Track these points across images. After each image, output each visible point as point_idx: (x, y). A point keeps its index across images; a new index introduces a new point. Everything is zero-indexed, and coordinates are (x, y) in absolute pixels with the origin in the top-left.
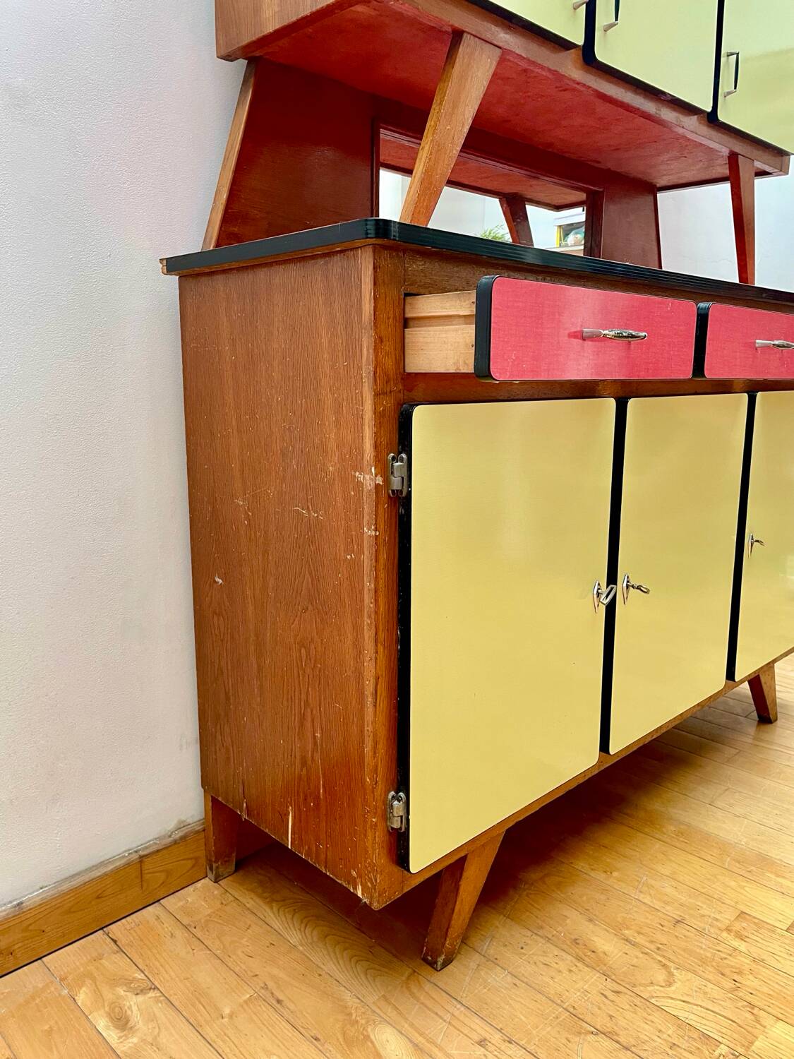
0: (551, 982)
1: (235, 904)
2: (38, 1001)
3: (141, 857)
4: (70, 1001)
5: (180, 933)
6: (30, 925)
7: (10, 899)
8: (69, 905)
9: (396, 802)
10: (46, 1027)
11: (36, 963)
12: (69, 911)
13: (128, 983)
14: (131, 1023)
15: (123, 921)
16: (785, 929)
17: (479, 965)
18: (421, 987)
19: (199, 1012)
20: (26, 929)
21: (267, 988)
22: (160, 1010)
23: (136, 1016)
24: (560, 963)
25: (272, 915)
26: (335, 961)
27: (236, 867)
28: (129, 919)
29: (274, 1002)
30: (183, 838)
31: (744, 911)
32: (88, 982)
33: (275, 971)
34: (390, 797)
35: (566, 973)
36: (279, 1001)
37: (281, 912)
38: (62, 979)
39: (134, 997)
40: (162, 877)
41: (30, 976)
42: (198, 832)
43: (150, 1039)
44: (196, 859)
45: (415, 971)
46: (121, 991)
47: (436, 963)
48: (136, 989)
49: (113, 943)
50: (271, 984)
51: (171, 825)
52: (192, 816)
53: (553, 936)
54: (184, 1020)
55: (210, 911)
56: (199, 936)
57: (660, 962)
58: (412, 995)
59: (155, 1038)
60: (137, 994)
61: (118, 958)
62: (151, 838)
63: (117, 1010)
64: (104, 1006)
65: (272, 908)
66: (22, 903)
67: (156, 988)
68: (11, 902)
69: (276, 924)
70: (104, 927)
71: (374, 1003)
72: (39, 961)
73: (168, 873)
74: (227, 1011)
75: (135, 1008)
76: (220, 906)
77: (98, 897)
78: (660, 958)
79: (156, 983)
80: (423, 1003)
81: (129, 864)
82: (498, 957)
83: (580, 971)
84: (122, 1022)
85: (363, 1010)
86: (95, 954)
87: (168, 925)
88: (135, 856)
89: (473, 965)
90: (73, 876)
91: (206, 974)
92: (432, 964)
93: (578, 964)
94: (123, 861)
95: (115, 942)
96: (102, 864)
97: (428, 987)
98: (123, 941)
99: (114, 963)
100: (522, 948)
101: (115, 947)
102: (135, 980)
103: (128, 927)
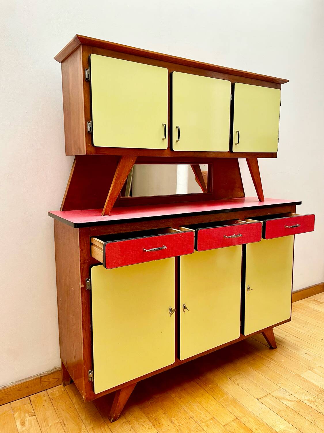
0: (141, 431)
1: (66, 394)
2: (5, 414)
3: (41, 377)
4: (13, 416)
5: (48, 401)
6: (7, 393)
7: (2, 385)
8: (18, 388)
9: (90, 373)
10: (4, 422)
11: (9, 403)
12: (18, 390)
13: (29, 412)
14: (25, 424)
15: (35, 394)
16: (224, 425)
17: (124, 423)
18: (104, 427)
19: (43, 424)
20: (6, 394)
21: (63, 420)
22: (34, 422)
23: (27, 423)
24: (147, 425)
25: (74, 398)
26: (85, 415)
27: (71, 382)
28: (36, 394)
29: (63, 424)
30: (54, 372)
31: (215, 418)
32: (19, 411)
33: (67, 415)
34: (89, 372)
35: (147, 429)
36: (64, 424)
37: (77, 398)
38: (13, 409)
39: (29, 417)
40: (47, 383)
41: (6, 407)
42: (59, 371)
43: (28, 429)
44: (59, 379)
45: (105, 422)
46: (26, 415)
47: (111, 420)
48: (30, 415)
49: (29, 401)
50: (64, 419)
51: (52, 368)
52: (58, 366)
53: (150, 417)
54: (38, 425)
55: (58, 395)
56: (52, 402)
57: (177, 429)
58: (100, 428)
59: (29, 430)
60: (30, 416)
61: (29, 406)
62: (45, 371)
63: (23, 420)
64: (20, 418)
65: (75, 396)
66: (5, 386)
67: (35, 415)
68: (3, 386)
69: (74, 401)
70: (30, 396)
71: (89, 429)
72: (10, 403)
73: (49, 382)
74: (50, 425)
75: (28, 420)
76: (62, 394)
77: (27, 387)
78: (178, 428)
79: (36, 414)
80: (102, 431)
81: (37, 378)
82: (130, 421)
83: (152, 429)
84: (23, 424)
85: (85, 431)
86: (24, 403)
87: (46, 398)
88: (39, 376)
89: (122, 422)
90: (21, 380)
91: (50, 413)
92: (110, 420)
93: (152, 426)
94: (35, 377)
95: (30, 400)
96: (30, 378)
97: (106, 426)
98: (32, 401)
99: (28, 407)
100: (139, 419)
101: (30, 402)
102: (31, 412)
103: (35, 397)
